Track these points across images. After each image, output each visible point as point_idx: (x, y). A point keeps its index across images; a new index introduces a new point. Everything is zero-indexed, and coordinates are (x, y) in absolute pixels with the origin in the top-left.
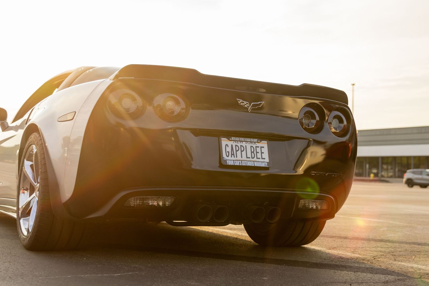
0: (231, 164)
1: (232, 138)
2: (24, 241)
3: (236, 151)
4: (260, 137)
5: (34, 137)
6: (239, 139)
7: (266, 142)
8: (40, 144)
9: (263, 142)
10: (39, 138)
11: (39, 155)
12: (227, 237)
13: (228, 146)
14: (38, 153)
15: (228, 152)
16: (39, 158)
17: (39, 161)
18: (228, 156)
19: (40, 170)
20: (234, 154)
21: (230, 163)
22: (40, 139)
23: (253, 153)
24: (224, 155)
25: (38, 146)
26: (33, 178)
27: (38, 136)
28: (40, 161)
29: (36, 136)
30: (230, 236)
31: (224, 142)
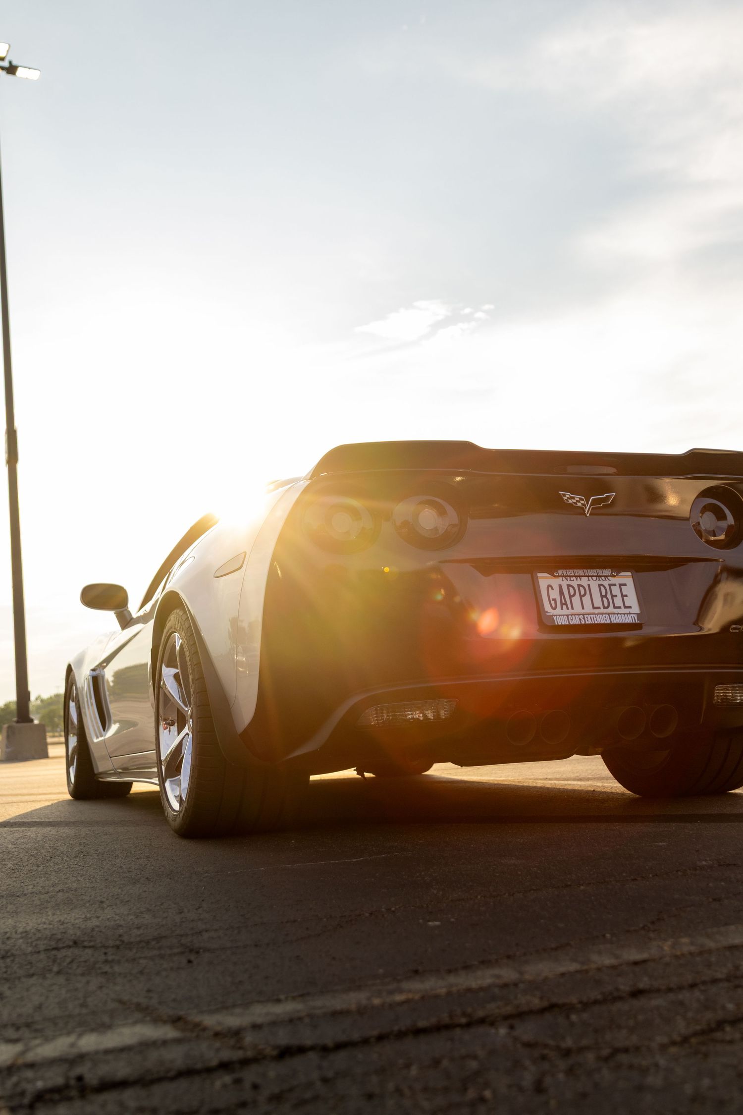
0: (563, 624)
1: (559, 571)
2: (175, 820)
3: (571, 597)
4: (617, 564)
5: (174, 617)
6: (573, 572)
7: (630, 574)
8: (187, 627)
9: (622, 574)
10: (184, 618)
11: (186, 648)
12: (574, 791)
13: (552, 589)
14: (184, 644)
15: (555, 600)
16: (187, 654)
17: (188, 659)
18: (555, 609)
19: (191, 677)
20: (566, 604)
21: (561, 621)
22: (186, 617)
23: (605, 599)
24: (547, 607)
25: (183, 632)
26: (181, 699)
27: (181, 613)
28: (190, 660)
29: (179, 615)
30: (581, 789)
31: (544, 580)
